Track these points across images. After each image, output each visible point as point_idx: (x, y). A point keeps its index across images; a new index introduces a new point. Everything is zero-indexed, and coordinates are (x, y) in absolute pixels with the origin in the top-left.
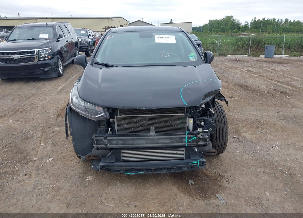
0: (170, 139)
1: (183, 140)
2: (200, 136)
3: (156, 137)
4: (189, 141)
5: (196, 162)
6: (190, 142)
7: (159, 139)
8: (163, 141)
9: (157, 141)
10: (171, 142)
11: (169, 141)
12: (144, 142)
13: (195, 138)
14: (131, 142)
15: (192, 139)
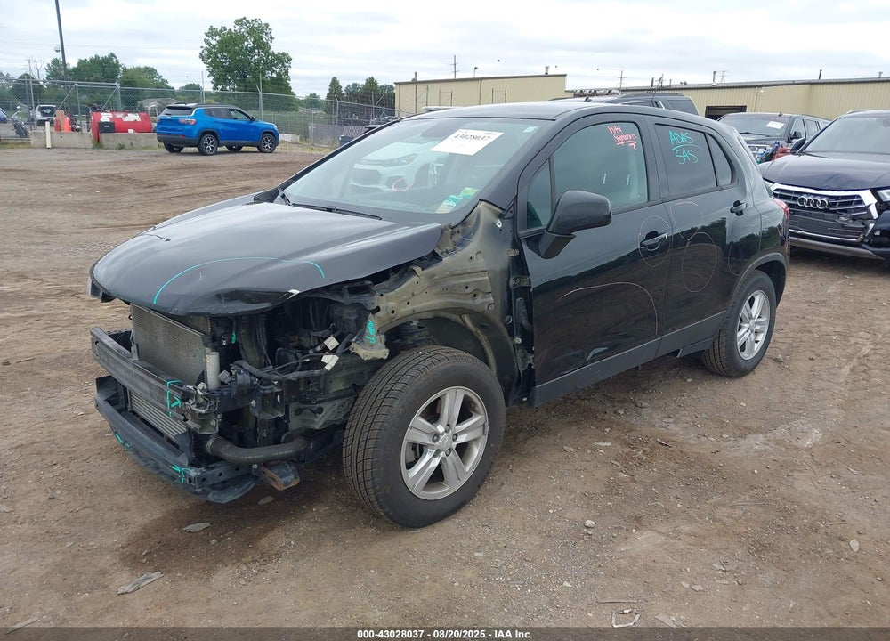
0: (150, 385)
1: (164, 398)
2: (191, 405)
3: (134, 370)
4: (172, 406)
5: (178, 469)
6: (174, 409)
8: (141, 384)
10: (151, 395)
12: (122, 371)
13: (179, 402)
14: (113, 365)
15: (176, 403)
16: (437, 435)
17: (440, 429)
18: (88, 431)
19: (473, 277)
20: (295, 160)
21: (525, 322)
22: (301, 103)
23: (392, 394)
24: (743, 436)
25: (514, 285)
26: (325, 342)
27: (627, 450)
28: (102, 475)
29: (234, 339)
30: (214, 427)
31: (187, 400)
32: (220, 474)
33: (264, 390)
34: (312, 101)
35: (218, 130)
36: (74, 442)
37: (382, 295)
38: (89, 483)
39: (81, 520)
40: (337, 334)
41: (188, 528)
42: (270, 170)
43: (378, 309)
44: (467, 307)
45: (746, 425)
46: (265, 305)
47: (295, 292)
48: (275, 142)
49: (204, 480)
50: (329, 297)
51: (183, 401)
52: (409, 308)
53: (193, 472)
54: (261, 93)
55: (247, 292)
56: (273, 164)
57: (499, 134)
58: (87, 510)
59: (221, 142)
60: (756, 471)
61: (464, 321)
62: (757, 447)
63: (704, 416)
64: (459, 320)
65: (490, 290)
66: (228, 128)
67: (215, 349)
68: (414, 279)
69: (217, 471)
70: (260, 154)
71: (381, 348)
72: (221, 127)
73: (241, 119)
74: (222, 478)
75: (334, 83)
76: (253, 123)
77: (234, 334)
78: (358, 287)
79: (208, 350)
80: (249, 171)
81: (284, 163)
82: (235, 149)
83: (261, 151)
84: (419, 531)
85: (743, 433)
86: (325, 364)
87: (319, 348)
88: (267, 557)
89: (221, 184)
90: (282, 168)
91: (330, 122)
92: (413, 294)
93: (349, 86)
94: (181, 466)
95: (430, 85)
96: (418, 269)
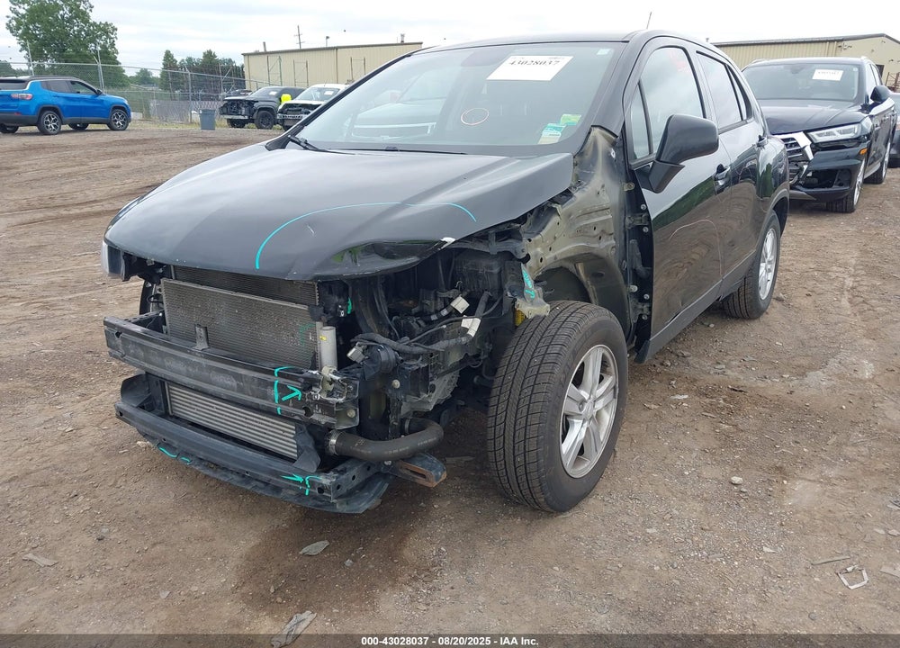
0: (238, 377)
1: (268, 390)
2: (318, 393)
3: (204, 362)
4: (284, 399)
5: (299, 479)
6: (286, 403)
7: (211, 368)
8: (220, 379)
9: (207, 374)
10: (241, 390)
11: (234, 383)
12: (181, 367)
13: (298, 393)
14: (157, 359)
15: (293, 395)
16: (583, 402)
17: (585, 394)
18: (92, 450)
19: (599, 216)
20: (156, 137)
21: (639, 267)
22: (132, 80)
23: (550, 359)
24: (804, 375)
25: (630, 224)
26: (453, 304)
27: (708, 400)
28: (148, 501)
29: (350, 308)
30: (353, 419)
31: (310, 388)
32: (354, 478)
33: (411, 366)
34: (144, 77)
35: (59, 106)
36: (83, 466)
37: (530, 240)
38: (136, 512)
39: (159, 561)
40: (465, 294)
41: (305, 550)
42: (135, 148)
43: (528, 258)
44: (595, 252)
45: (796, 363)
46: (413, 259)
47: (450, 240)
48: (127, 120)
49: (338, 487)
50: (471, 247)
51: (303, 390)
52: (552, 255)
53: (325, 480)
54: (100, 65)
55: (387, 244)
56: (132, 142)
57: (569, 58)
58: (158, 547)
59: (64, 119)
60: (844, 407)
61: (578, 271)
62: (824, 383)
63: (752, 358)
64: (574, 270)
65: (612, 231)
66: (72, 103)
67: (328, 324)
68: (555, 219)
69: (350, 474)
70: (112, 132)
71: (542, 304)
72: (61, 102)
73: (85, 94)
74: (355, 482)
75: (168, 56)
76: (100, 97)
77: (350, 302)
78: (506, 232)
79: (319, 324)
80: (109, 150)
81: (145, 140)
82: (80, 127)
83: (112, 129)
84: (568, 514)
85: (802, 372)
86: (466, 330)
87: (445, 312)
88: (426, 571)
89: (83, 165)
90: (145, 145)
91: (173, 98)
92: (555, 238)
93: (183, 60)
94: (303, 473)
95: (282, 56)
96: (558, 207)
